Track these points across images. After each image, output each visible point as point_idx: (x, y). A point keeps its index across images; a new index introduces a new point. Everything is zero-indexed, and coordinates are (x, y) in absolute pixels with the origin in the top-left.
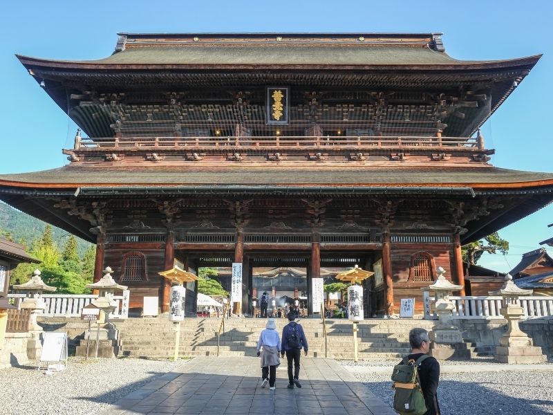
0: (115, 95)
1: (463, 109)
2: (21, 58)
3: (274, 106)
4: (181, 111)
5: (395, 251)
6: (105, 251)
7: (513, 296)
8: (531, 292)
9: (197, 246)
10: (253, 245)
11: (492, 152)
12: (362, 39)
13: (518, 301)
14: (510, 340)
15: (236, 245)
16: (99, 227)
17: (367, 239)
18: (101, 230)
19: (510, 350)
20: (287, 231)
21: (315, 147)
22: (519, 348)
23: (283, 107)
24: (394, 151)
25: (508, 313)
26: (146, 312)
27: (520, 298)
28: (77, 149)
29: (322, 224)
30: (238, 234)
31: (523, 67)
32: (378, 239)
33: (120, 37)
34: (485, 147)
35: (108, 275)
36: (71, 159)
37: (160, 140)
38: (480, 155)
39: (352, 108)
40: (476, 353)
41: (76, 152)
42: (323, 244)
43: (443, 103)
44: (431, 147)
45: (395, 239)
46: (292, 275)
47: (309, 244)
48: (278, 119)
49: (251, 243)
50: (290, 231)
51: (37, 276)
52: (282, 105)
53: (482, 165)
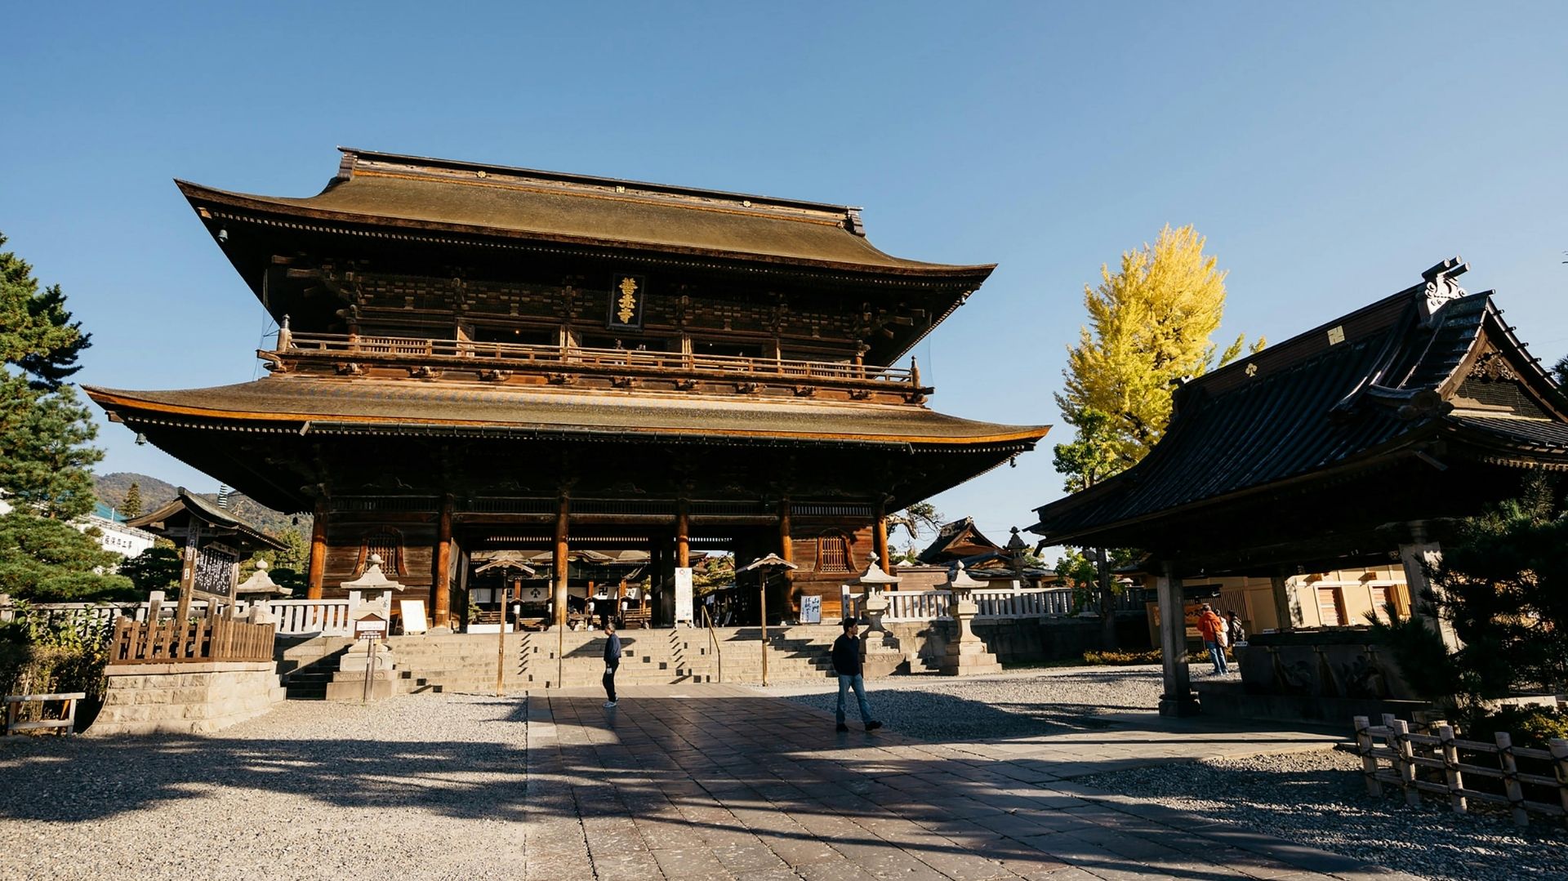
0: (353, 263)
1: (891, 326)
2: (184, 187)
3: (621, 301)
4: (466, 296)
5: (797, 528)
6: (330, 525)
7: (965, 591)
8: (987, 584)
9: (492, 517)
10: (585, 518)
11: (930, 391)
12: (747, 203)
13: (971, 596)
14: (961, 646)
15: (558, 518)
16: (321, 485)
17: (759, 510)
18: (323, 491)
19: (961, 658)
20: (637, 496)
21: (685, 369)
22: (971, 656)
23: (634, 304)
24: (801, 381)
25: (960, 612)
26: (408, 626)
27: (973, 592)
28: (284, 350)
29: (692, 486)
30: (562, 500)
31: (974, 278)
32: (772, 510)
33: (344, 155)
34: (922, 383)
35: (376, 566)
36: (272, 367)
37: (434, 344)
38: (914, 393)
39: (737, 312)
40: (925, 666)
41: (282, 356)
42: (692, 517)
43: (867, 316)
44: (849, 379)
45: (798, 510)
46: (585, 560)
47: (671, 517)
48: (626, 322)
49: (582, 515)
50: (643, 496)
51: (262, 571)
52: (634, 301)
53: (917, 409)
